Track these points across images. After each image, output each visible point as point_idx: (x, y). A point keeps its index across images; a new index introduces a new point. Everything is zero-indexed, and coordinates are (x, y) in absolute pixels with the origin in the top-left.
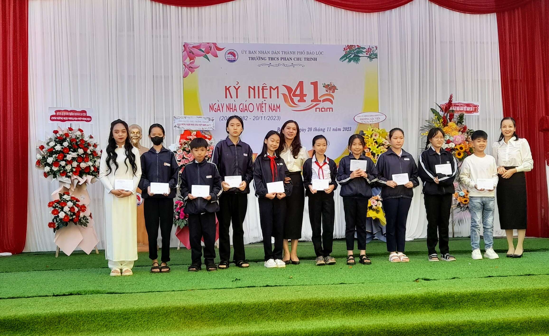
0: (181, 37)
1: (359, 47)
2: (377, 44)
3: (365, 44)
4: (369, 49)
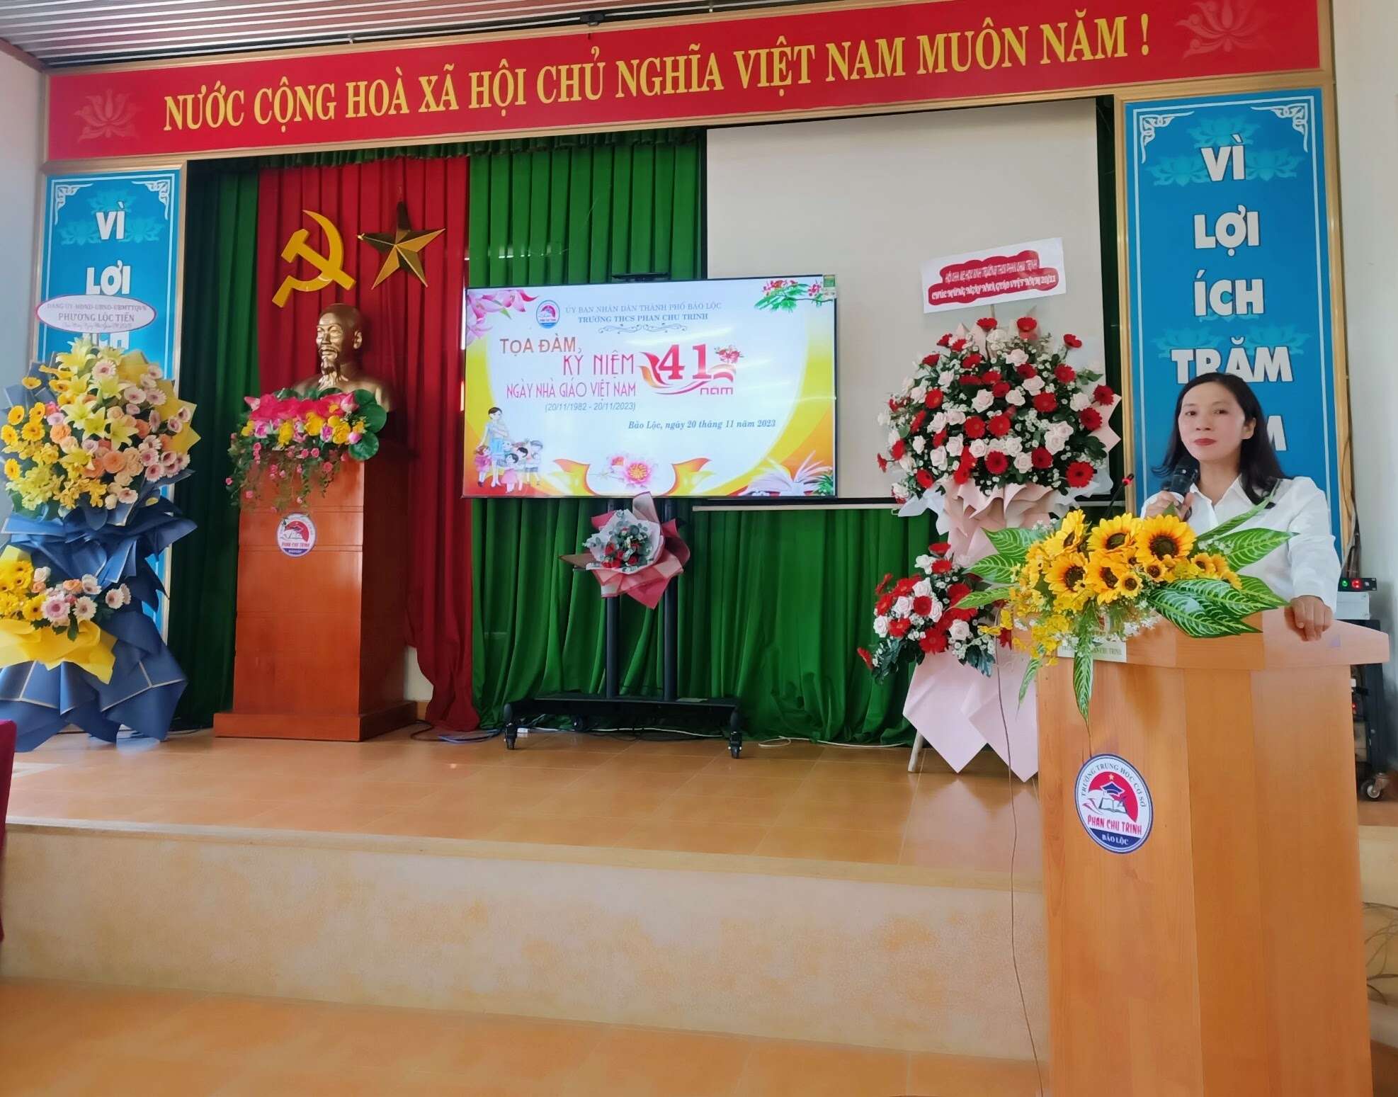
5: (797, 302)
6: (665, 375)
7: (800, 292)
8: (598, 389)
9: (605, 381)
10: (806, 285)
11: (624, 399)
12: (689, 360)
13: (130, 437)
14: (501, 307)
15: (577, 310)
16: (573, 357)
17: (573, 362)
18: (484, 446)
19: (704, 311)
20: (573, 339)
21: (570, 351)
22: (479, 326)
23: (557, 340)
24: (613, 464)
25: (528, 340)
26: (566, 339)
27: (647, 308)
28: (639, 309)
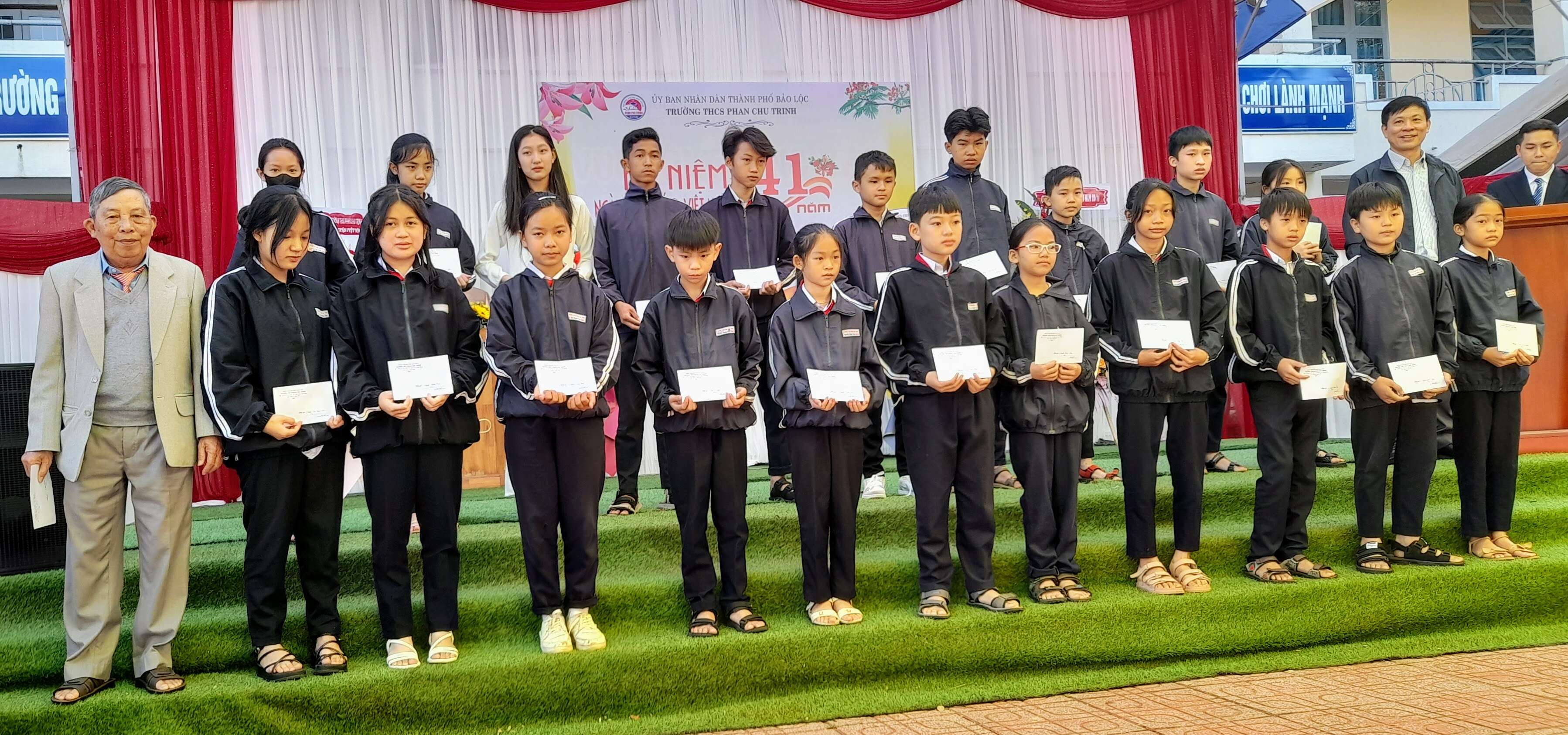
0: (534, 72)
1: (875, 87)
2: (908, 80)
3: (886, 79)
4: (893, 89)
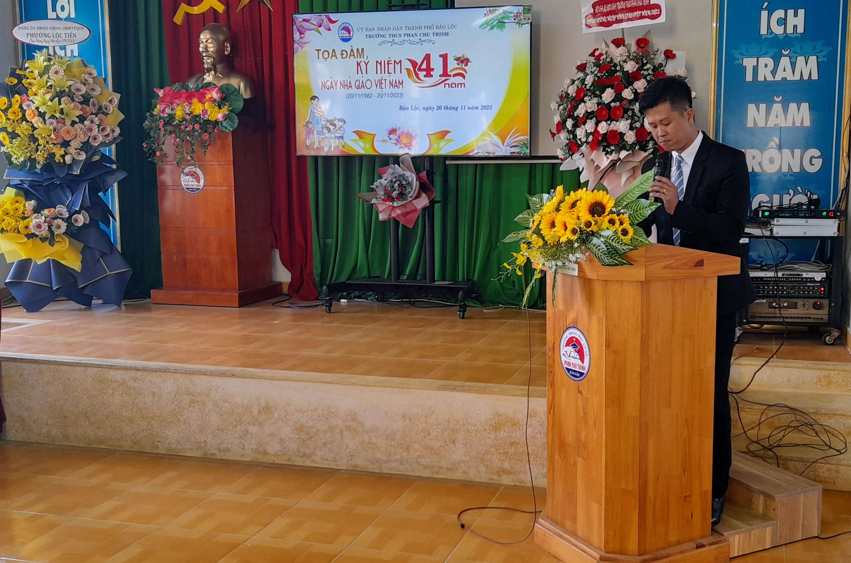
5: (506, 25)
6: (422, 74)
7: (508, 17)
8: (380, 83)
9: (384, 78)
10: (512, 13)
11: (396, 90)
12: (437, 64)
13: (77, 117)
14: (315, 27)
15: (364, 30)
16: (363, 62)
17: (363, 65)
18: (308, 122)
19: (446, 30)
20: (363, 49)
21: (360, 58)
22: (302, 41)
23: (352, 50)
24: (390, 134)
25: (334, 50)
26: (358, 50)
27: (409, 28)
28: (404, 29)
